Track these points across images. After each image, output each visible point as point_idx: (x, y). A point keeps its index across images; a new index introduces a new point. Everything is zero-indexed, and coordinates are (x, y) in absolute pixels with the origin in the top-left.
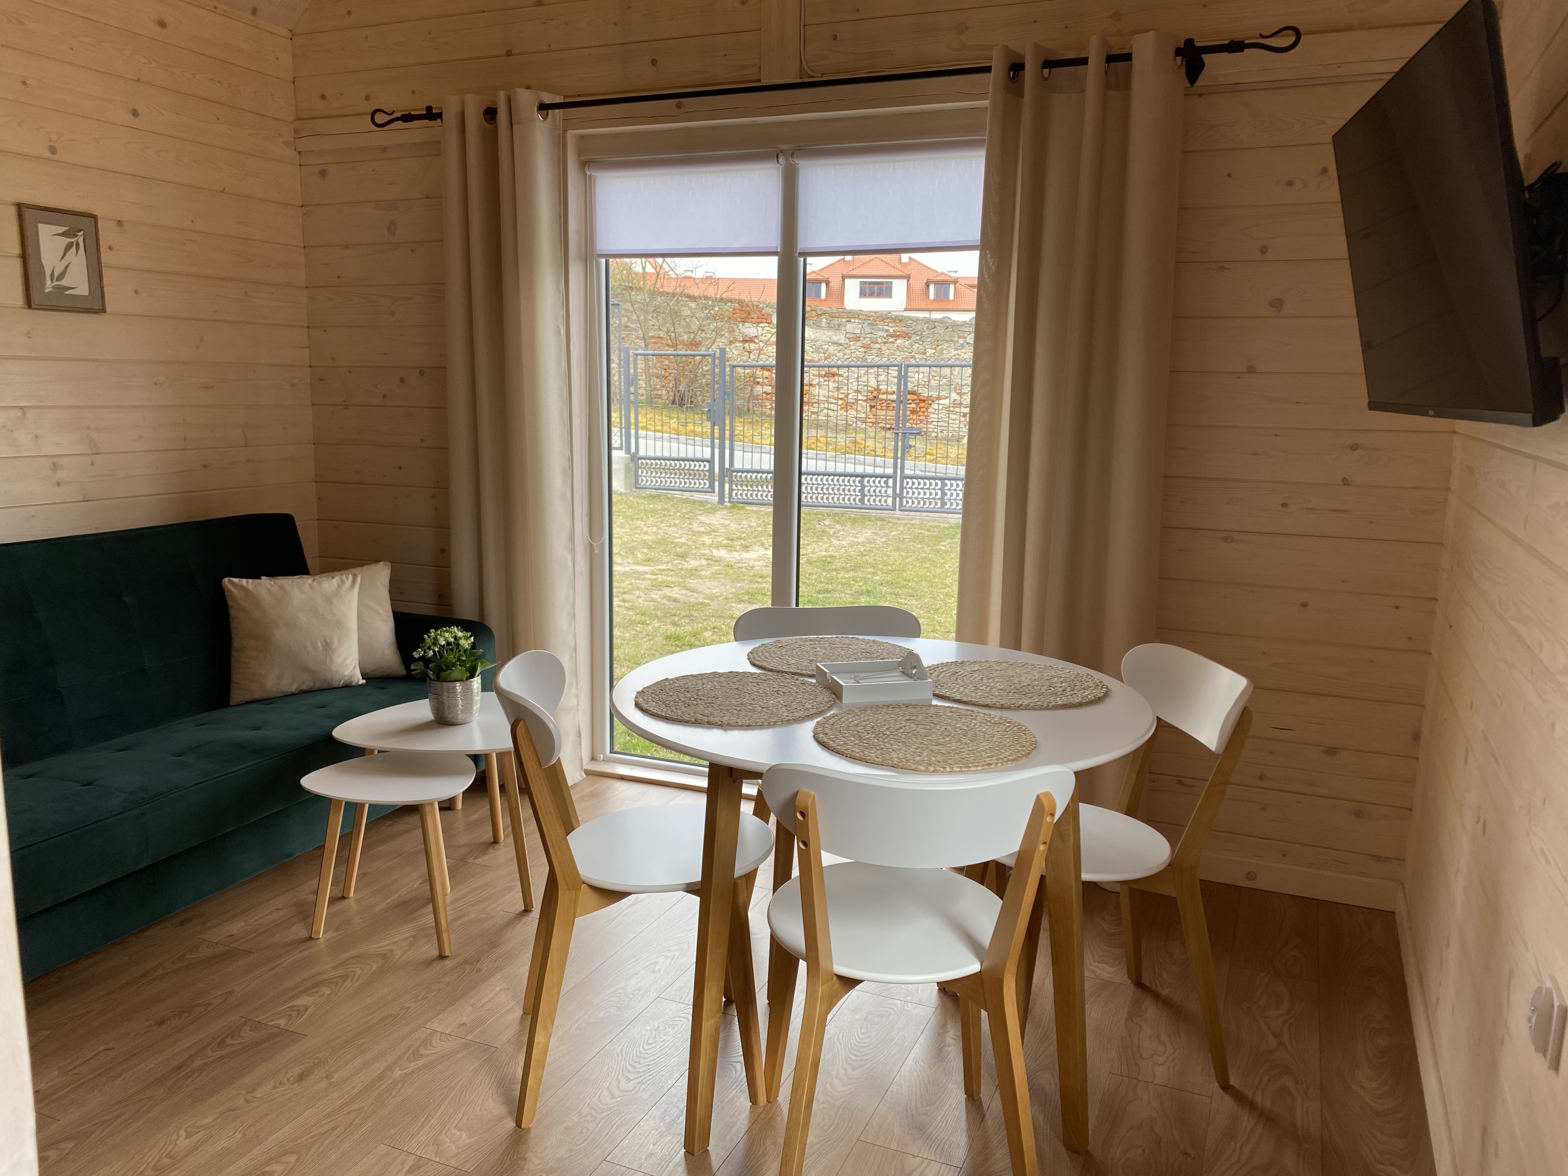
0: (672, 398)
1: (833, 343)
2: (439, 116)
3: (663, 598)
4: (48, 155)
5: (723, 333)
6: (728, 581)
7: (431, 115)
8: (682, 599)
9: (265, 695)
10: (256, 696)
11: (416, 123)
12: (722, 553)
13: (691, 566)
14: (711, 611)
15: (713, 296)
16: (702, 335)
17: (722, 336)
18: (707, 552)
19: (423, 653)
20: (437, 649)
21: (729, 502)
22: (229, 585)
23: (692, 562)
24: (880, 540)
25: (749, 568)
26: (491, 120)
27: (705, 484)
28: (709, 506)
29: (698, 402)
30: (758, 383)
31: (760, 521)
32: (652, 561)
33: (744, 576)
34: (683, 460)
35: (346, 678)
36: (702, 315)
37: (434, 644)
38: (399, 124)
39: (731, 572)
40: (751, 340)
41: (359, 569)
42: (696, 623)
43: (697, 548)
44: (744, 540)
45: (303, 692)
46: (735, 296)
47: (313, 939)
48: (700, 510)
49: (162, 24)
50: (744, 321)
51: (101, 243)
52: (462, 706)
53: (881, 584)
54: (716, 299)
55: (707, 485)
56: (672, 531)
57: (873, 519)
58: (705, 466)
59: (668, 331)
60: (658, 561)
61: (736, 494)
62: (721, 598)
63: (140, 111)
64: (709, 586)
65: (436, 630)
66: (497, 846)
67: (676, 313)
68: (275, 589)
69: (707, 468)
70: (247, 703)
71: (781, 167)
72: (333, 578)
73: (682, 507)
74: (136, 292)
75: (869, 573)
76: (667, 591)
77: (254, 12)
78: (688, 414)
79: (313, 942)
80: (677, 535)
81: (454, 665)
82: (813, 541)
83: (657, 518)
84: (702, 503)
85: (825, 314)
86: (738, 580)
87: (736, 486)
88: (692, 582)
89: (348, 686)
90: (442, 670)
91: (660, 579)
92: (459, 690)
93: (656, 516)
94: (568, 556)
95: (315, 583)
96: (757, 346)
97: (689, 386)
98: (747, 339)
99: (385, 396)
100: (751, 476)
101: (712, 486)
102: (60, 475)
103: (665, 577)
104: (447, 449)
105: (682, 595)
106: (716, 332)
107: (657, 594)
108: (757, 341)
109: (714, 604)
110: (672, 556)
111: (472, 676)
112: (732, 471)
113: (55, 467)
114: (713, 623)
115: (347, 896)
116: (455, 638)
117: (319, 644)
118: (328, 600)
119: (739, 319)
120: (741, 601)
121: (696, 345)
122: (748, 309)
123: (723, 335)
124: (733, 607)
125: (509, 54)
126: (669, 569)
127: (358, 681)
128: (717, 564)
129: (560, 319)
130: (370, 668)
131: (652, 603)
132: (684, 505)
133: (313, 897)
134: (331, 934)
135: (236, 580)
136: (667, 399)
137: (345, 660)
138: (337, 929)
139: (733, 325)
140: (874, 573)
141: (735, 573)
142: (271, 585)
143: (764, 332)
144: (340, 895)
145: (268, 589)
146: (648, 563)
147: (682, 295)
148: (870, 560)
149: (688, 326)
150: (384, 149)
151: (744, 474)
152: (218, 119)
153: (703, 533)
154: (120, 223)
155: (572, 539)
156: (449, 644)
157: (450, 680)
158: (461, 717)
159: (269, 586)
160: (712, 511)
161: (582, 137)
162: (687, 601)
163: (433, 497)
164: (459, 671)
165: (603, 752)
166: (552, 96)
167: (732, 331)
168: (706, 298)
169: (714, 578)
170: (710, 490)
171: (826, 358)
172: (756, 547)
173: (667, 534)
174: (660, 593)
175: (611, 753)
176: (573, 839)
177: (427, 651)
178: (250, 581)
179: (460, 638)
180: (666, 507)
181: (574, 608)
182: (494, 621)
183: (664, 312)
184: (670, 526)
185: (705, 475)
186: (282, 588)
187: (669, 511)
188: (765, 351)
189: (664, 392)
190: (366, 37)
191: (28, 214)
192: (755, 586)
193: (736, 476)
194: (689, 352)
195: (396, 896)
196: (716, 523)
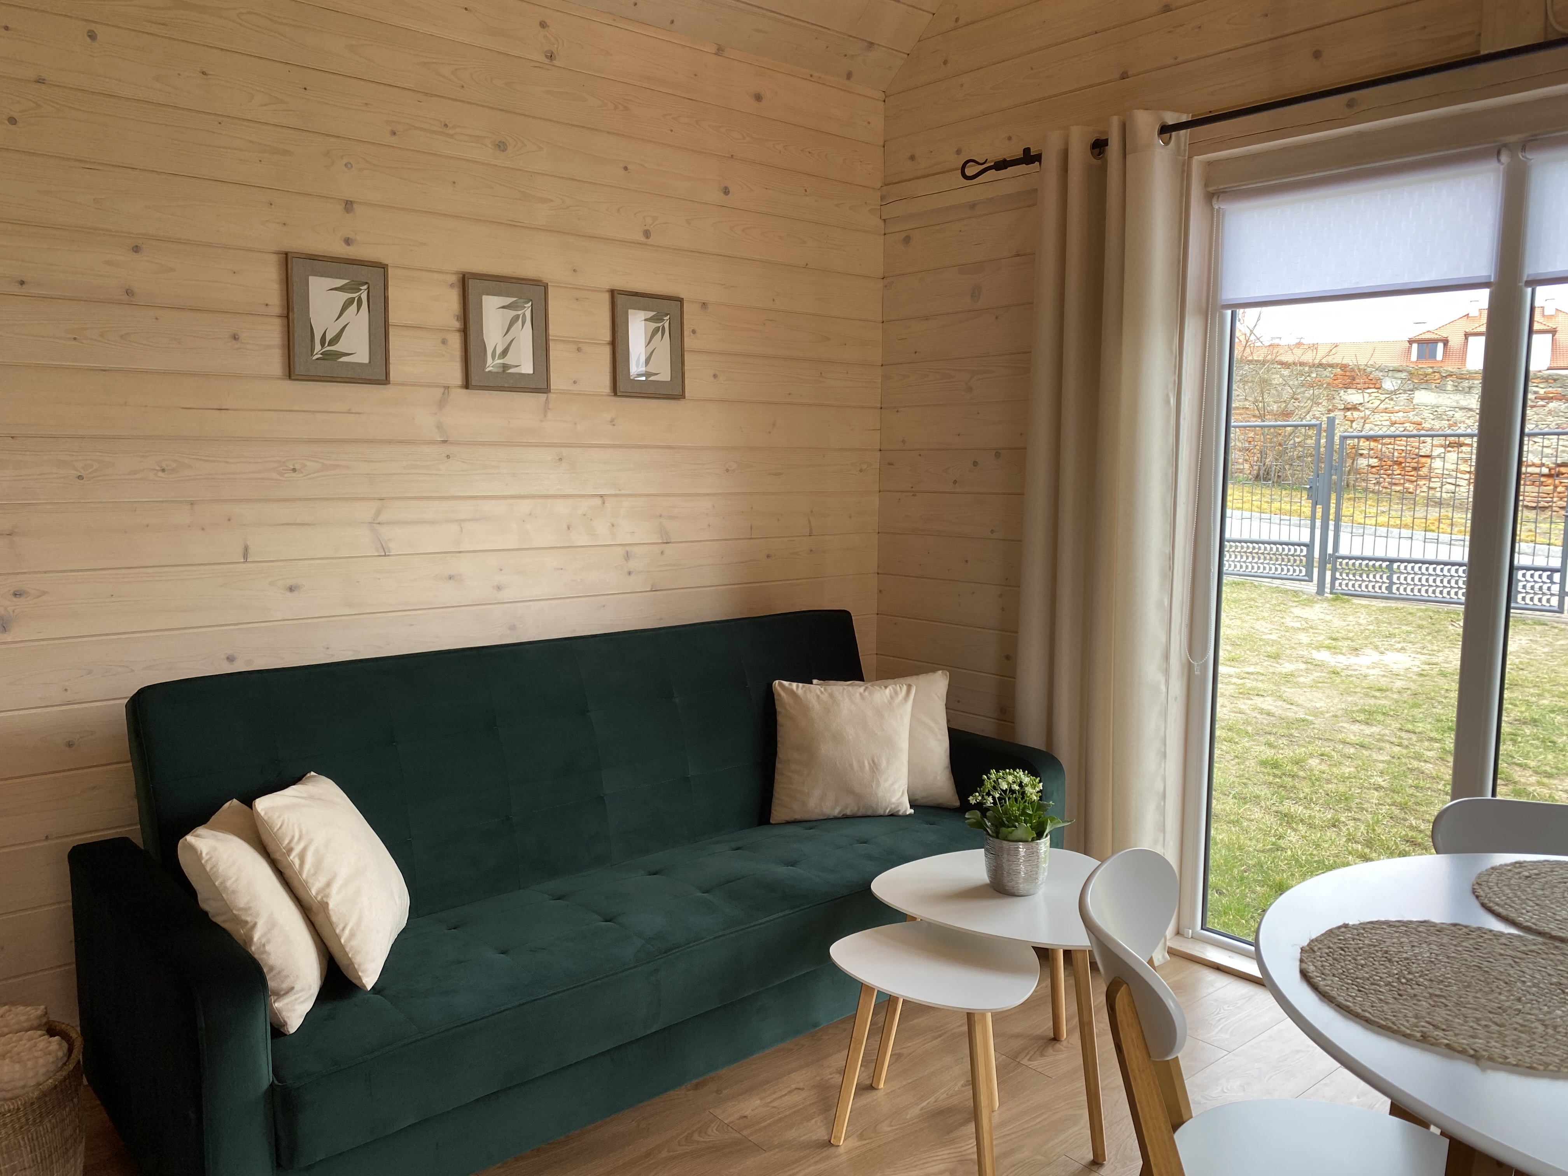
0: (1255, 472)
1: (1461, 409)
2: (1038, 158)
3: (1254, 710)
4: (643, 239)
5: (1320, 401)
6: (1335, 692)
7: (1029, 158)
8: (1278, 712)
9: (806, 817)
10: (798, 816)
11: (1011, 170)
12: (1323, 656)
13: (1286, 670)
14: (1316, 731)
15: (1311, 361)
16: (1295, 404)
17: (1318, 404)
18: (1305, 653)
19: (980, 798)
20: (997, 795)
21: (1331, 593)
22: (779, 688)
23: (1287, 665)
24: (1541, 650)
25: (1361, 677)
26: (1099, 155)
27: (1301, 571)
28: (1305, 597)
29: (1286, 476)
30: (1361, 455)
31: (1372, 619)
32: (1237, 661)
33: (1356, 687)
34: (1275, 543)
35: (893, 806)
36: (1296, 383)
37: (995, 788)
38: (992, 174)
39: (1338, 680)
40: (1355, 408)
41: (914, 678)
42: (1299, 745)
43: (1292, 648)
44: (1352, 641)
45: (846, 817)
46: (1337, 360)
47: (832, 1145)
48: (1294, 601)
49: (758, 98)
50: (1346, 387)
51: (685, 327)
52: (1025, 874)
53: (1553, 711)
54: (1314, 365)
55: (1304, 573)
56: (1260, 625)
57: (1529, 622)
58: (1302, 551)
59: (1256, 401)
60: (1243, 661)
61: (1340, 584)
62: (1327, 715)
63: (731, 190)
64: (1311, 697)
65: (997, 771)
66: (1058, 1046)
67: (1265, 381)
68: (825, 697)
69: (1305, 553)
70: (788, 823)
71: (1502, 167)
72: (886, 687)
73: (1272, 598)
74: (715, 376)
75: (1532, 695)
76: (1258, 701)
77: (849, 76)
78: (1273, 489)
79: (832, 1150)
80: (1266, 631)
81: (1017, 819)
82: (1445, 647)
83: (1242, 609)
84: (1296, 593)
85: (1451, 376)
86: (1347, 692)
87: (1341, 575)
88: (1288, 691)
89: (893, 815)
90: (1003, 825)
91: (1249, 685)
92: (1022, 854)
93: (1241, 606)
94: (1162, 680)
95: (867, 693)
96: (1362, 414)
97: (1277, 459)
98: (1349, 406)
99: (955, 482)
100: (1360, 564)
101: (1309, 574)
102: (632, 564)
103: (1254, 683)
104: (1021, 541)
105: (1276, 707)
106: (1312, 400)
107: (1245, 704)
108: (1363, 409)
109: (1319, 722)
110: (1261, 656)
111: (1040, 835)
112: (1335, 557)
113: (627, 556)
114: (1320, 747)
115: (876, 1087)
116: (1021, 785)
117: (866, 763)
118: (879, 713)
119: (1341, 386)
120: (1355, 721)
121: (1286, 414)
122: (1353, 374)
123: (1321, 404)
124: (1344, 728)
125: (1124, 76)
126: (1258, 673)
127: (906, 811)
128: (1319, 669)
129: (1171, 386)
130: (920, 795)
131: (1240, 715)
132: (1274, 595)
133: (838, 1079)
134: (853, 1142)
135: (786, 683)
136: (1250, 473)
137: (892, 784)
138: (861, 1137)
139: (1333, 393)
140: (1539, 695)
141: (1343, 682)
142: (822, 693)
143: (1371, 398)
144: (868, 1082)
145: (818, 696)
146: (1233, 663)
147: (1273, 362)
148: (1531, 677)
149: (1280, 395)
150: (973, 206)
151: (1351, 562)
152: (806, 191)
153: (1299, 629)
154: (704, 305)
155: (1167, 657)
156: (1013, 791)
157: (1012, 839)
158: (1022, 887)
159: (819, 693)
160: (1309, 602)
161: (1210, 164)
162: (1283, 716)
163: (1000, 596)
164: (1023, 829)
165: (1193, 927)
166: (1177, 115)
167: (1330, 399)
168: (1302, 364)
169: (1317, 687)
170: (1306, 578)
171: (1450, 426)
172: (1368, 651)
173: (1253, 628)
174: (1250, 702)
175: (1202, 929)
176: (1181, 1137)
177: (986, 797)
178: (801, 685)
179: (1027, 785)
180: (1253, 596)
181: (1165, 745)
182: (1065, 753)
183: (1252, 381)
184: (1257, 620)
185: (1301, 561)
186: (831, 696)
187: (1256, 602)
188: (1372, 420)
189: (1247, 466)
190: (962, 85)
191: (620, 299)
192: (1372, 701)
193: (1341, 564)
194: (1279, 423)
195: (932, 1099)
196: (1316, 618)
